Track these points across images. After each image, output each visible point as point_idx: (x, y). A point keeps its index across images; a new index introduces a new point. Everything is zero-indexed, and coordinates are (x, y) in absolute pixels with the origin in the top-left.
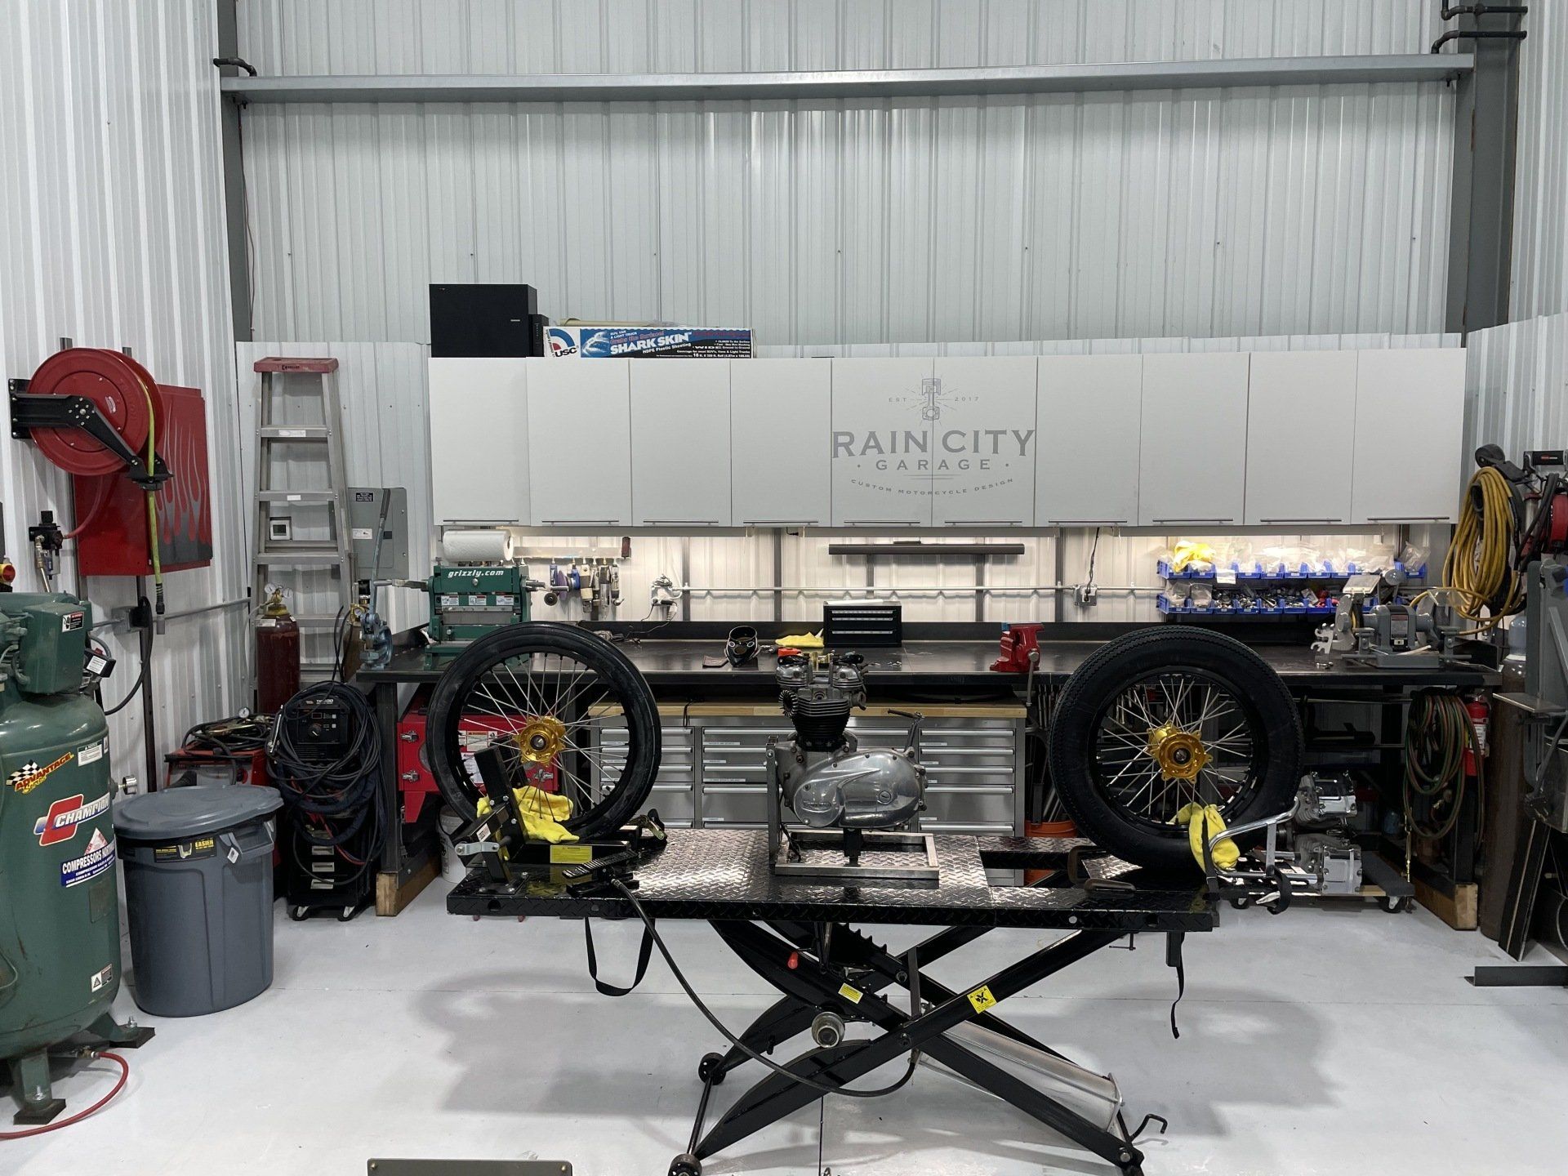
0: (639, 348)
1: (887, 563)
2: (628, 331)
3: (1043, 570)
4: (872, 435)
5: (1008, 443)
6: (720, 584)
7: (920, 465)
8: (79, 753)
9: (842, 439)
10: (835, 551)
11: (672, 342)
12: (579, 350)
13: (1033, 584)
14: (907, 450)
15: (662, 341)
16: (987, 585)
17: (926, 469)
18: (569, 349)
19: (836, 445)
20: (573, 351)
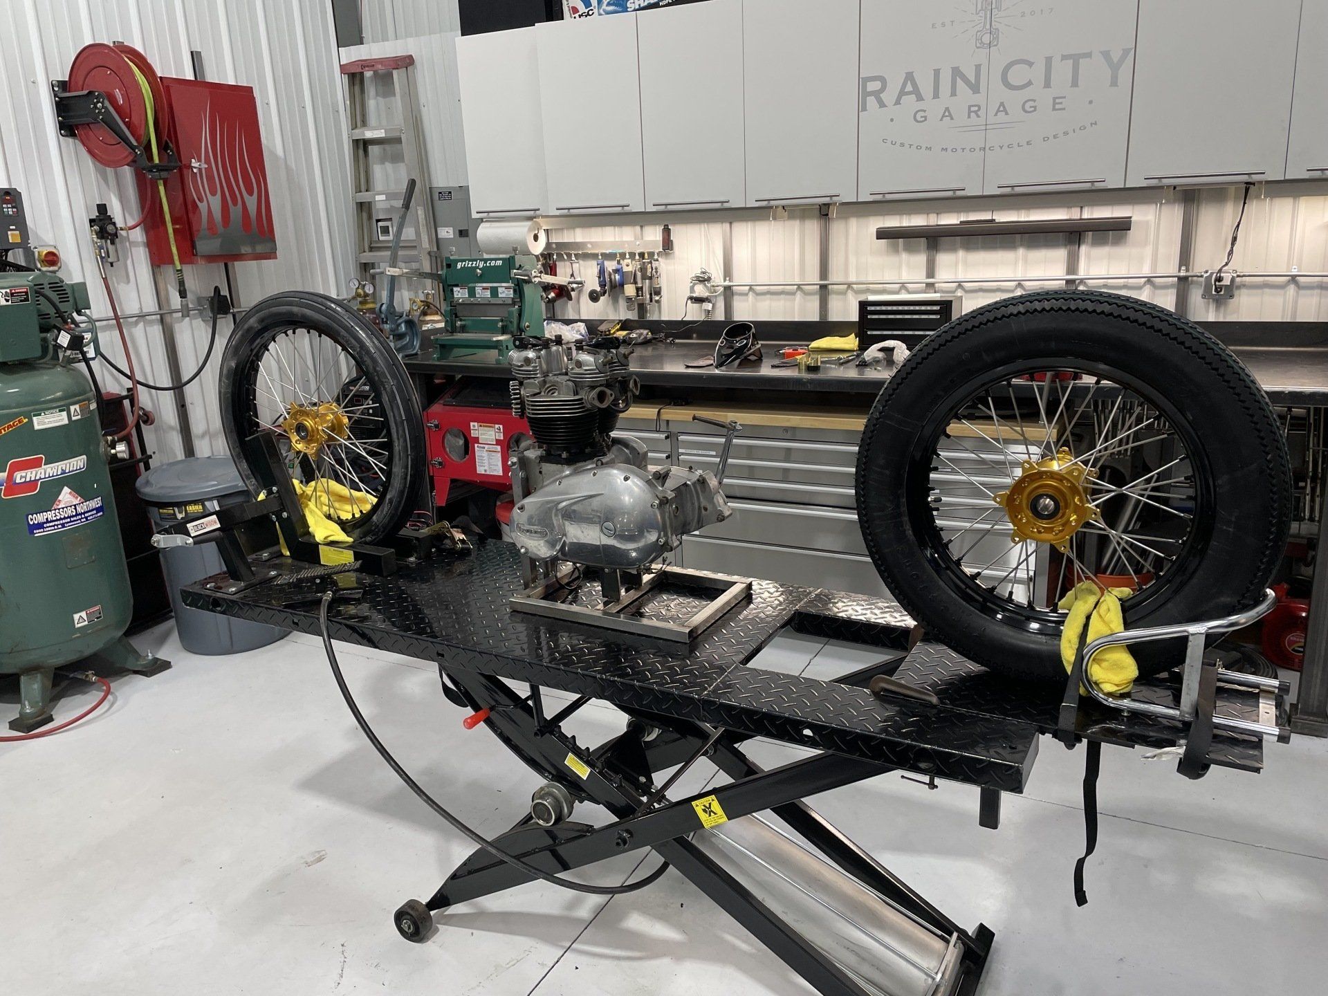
0: (656, 0)
1: (953, 249)
3: (1162, 250)
4: (910, 77)
6: (763, 278)
7: (969, 112)
8: (35, 419)
9: (873, 86)
10: (882, 234)
12: (596, 11)
13: (1146, 271)
14: (954, 94)
17: (978, 116)
18: (586, 11)
19: (864, 94)
20: (591, 12)
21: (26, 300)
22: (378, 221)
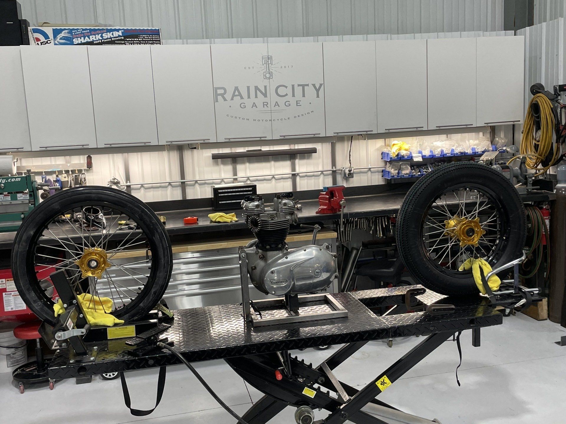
0: (91, 40)
1: (243, 163)
2: (83, 30)
3: (325, 161)
4: (236, 89)
5: (310, 91)
6: (148, 180)
7: (264, 105)
9: (220, 91)
10: (215, 157)
11: (112, 36)
12: (52, 42)
13: (321, 169)
14: (256, 97)
15: (105, 36)
16: (298, 171)
17: (267, 107)
18: (46, 41)
19: (216, 95)
20: (49, 42)
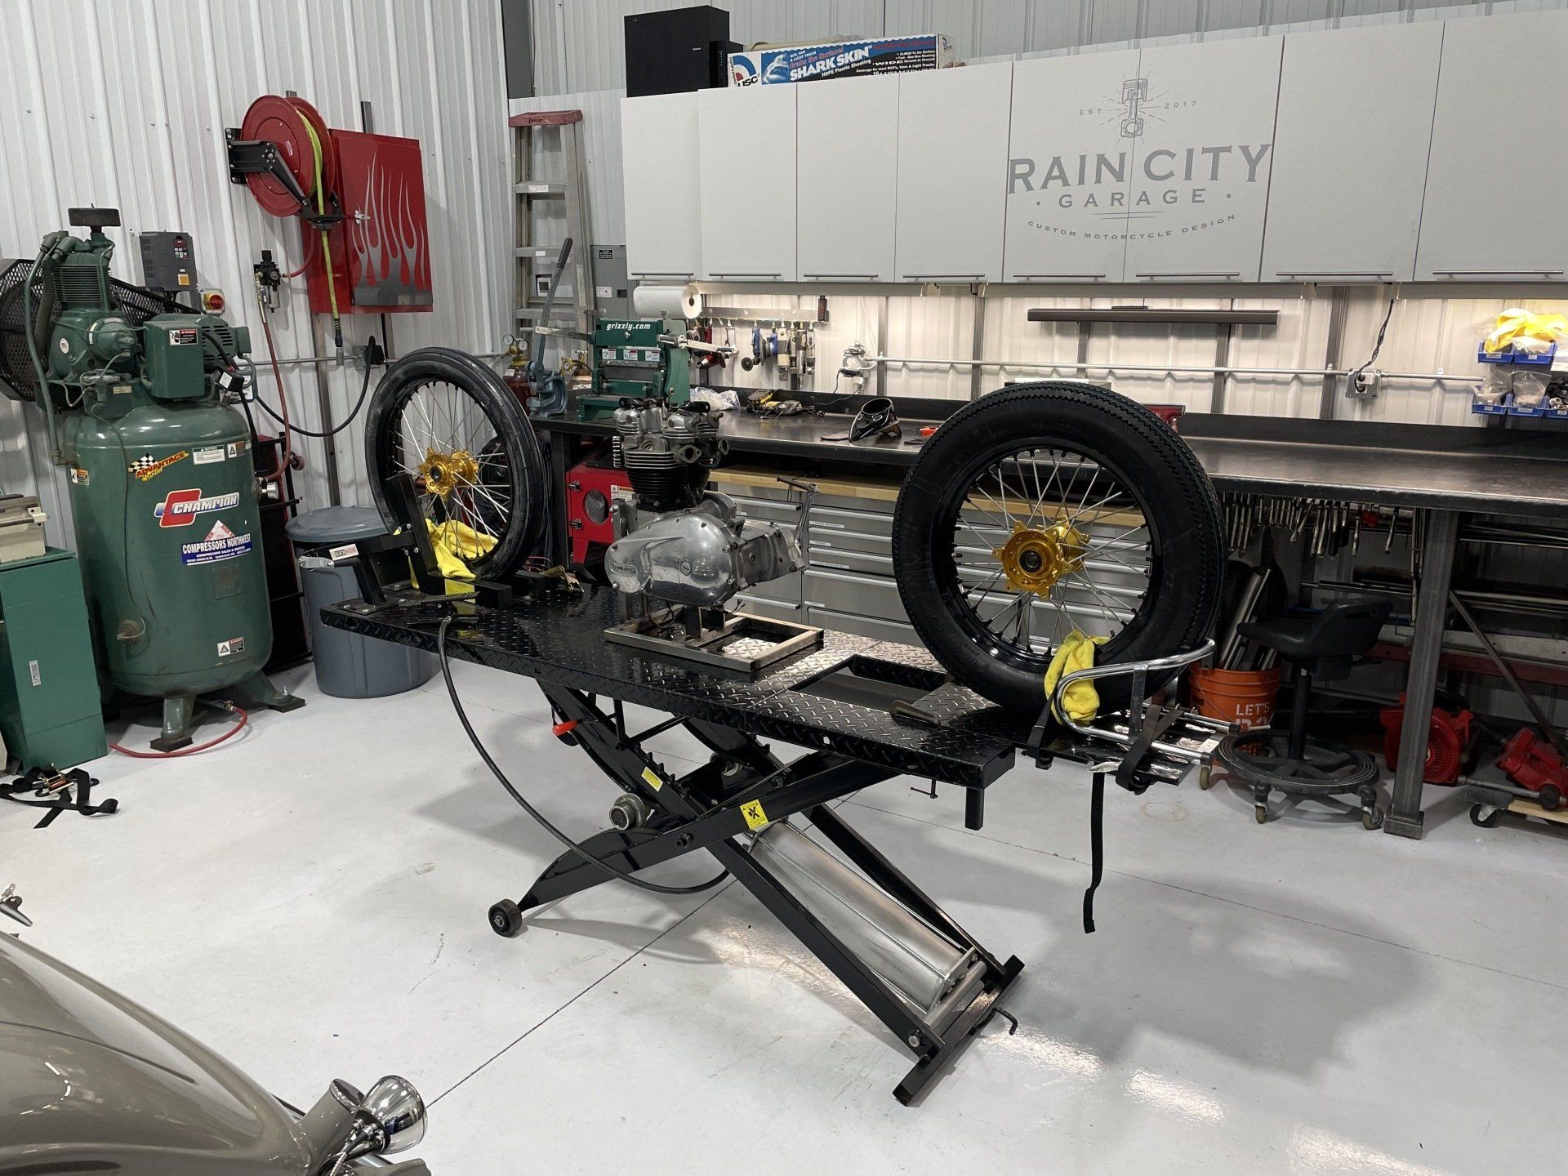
0: (818, 71)
1: (1105, 334)
2: (807, 51)
3: (1311, 347)
4: (1057, 161)
5: (1231, 163)
6: (917, 355)
7: (1113, 199)
8: (195, 454)
9: (1022, 169)
10: (1033, 316)
11: (852, 60)
12: (759, 78)
13: (1294, 367)
14: (1098, 181)
15: (841, 60)
16: (1231, 366)
17: (1121, 204)
18: (751, 78)
19: (1013, 176)
20: (754, 80)
21: (194, 341)
22: (538, 276)
